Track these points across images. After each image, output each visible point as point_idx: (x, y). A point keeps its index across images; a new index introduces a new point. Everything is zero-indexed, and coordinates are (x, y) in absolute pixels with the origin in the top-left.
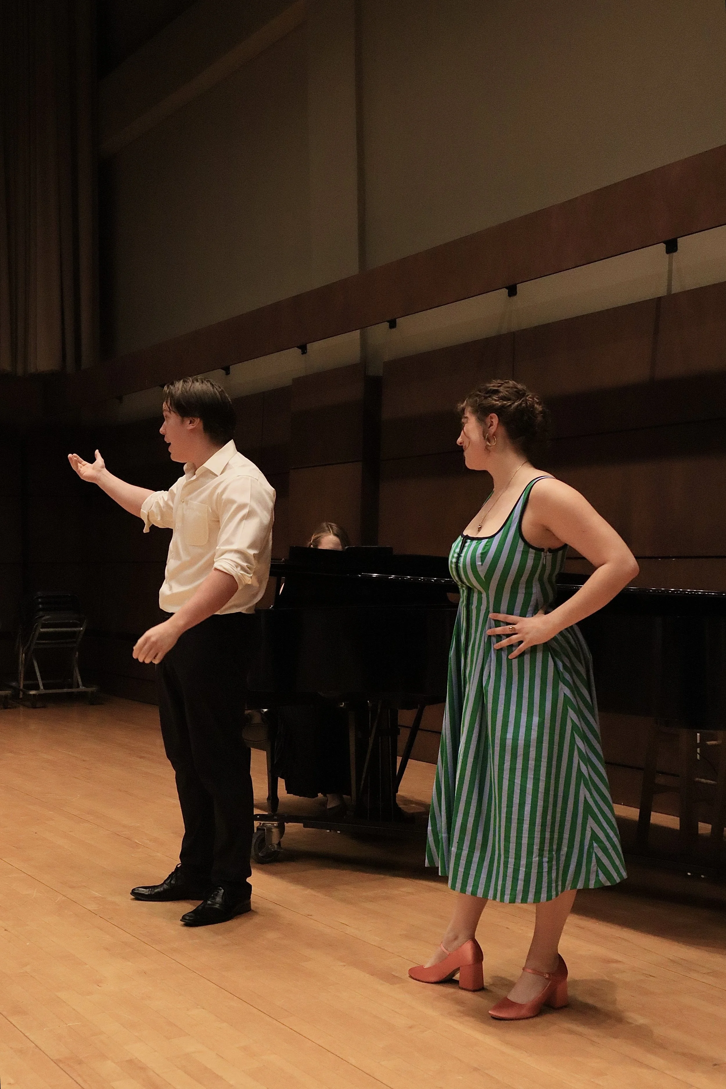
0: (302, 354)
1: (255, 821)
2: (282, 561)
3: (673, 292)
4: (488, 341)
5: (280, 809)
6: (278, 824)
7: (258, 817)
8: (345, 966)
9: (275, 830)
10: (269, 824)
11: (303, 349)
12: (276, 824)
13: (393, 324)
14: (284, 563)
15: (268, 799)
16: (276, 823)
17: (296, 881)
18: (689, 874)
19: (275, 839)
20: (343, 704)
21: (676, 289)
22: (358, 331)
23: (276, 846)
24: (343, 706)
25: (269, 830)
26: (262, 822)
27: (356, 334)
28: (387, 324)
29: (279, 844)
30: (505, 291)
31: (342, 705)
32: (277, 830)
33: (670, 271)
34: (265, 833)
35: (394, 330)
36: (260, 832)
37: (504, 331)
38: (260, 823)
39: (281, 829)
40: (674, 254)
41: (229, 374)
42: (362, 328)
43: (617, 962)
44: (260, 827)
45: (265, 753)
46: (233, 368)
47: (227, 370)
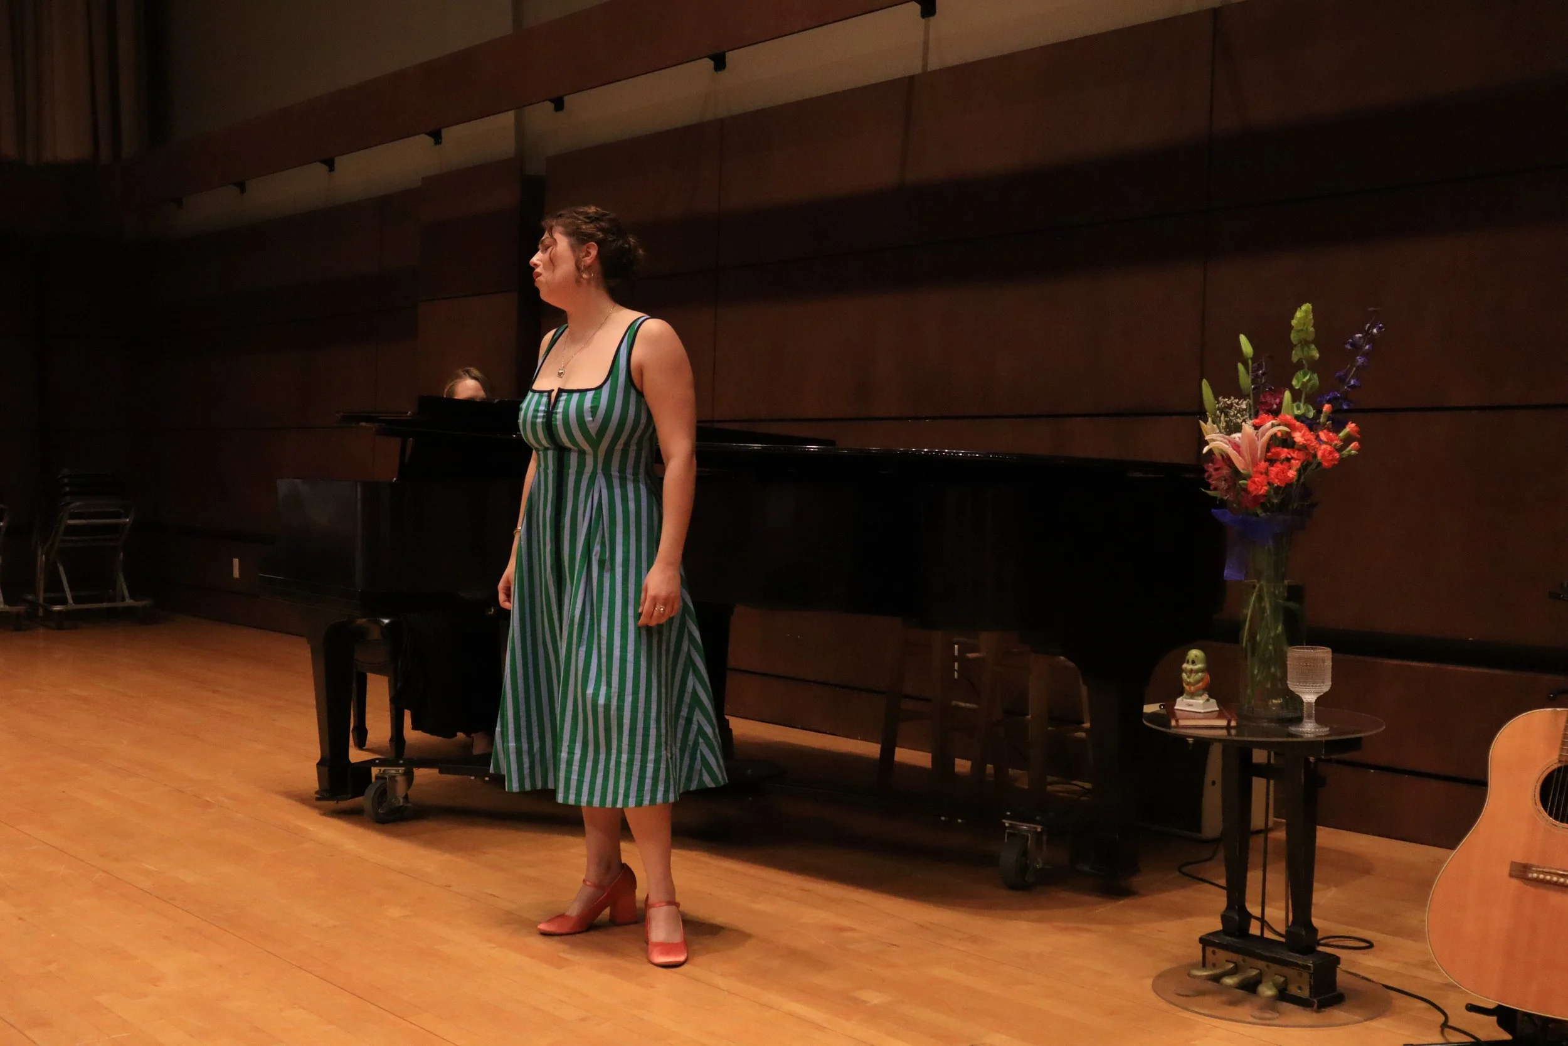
0: (435, 142)
1: (372, 767)
2: (408, 414)
3: (929, 70)
4: (688, 130)
5: (407, 753)
6: (404, 770)
7: (377, 761)
8: (494, 948)
9: (400, 779)
10: (392, 771)
11: (437, 136)
12: (401, 770)
13: (559, 105)
14: (411, 418)
15: (391, 740)
16: (404, 768)
17: (430, 844)
18: (943, 818)
19: (401, 788)
20: (493, 610)
21: (934, 64)
22: (513, 112)
23: (401, 800)
24: (492, 613)
25: (393, 778)
26: (383, 769)
27: (508, 119)
28: (552, 104)
29: (406, 797)
30: (710, 63)
31: (491, 611)
32: (404, 777)
33: (926, 43)
34: (386, 782)
35: (560, 114)
36: (381, 781)
37: (708, 118)
38: (380, 770)
39: (409, 776)
40: (932, 18)
41: (332, 169)
42: (517, 107)
43: (852, 930)
44: (379, 775)
45: (386, 679)
46: (338, 161)
47: (330, 164)
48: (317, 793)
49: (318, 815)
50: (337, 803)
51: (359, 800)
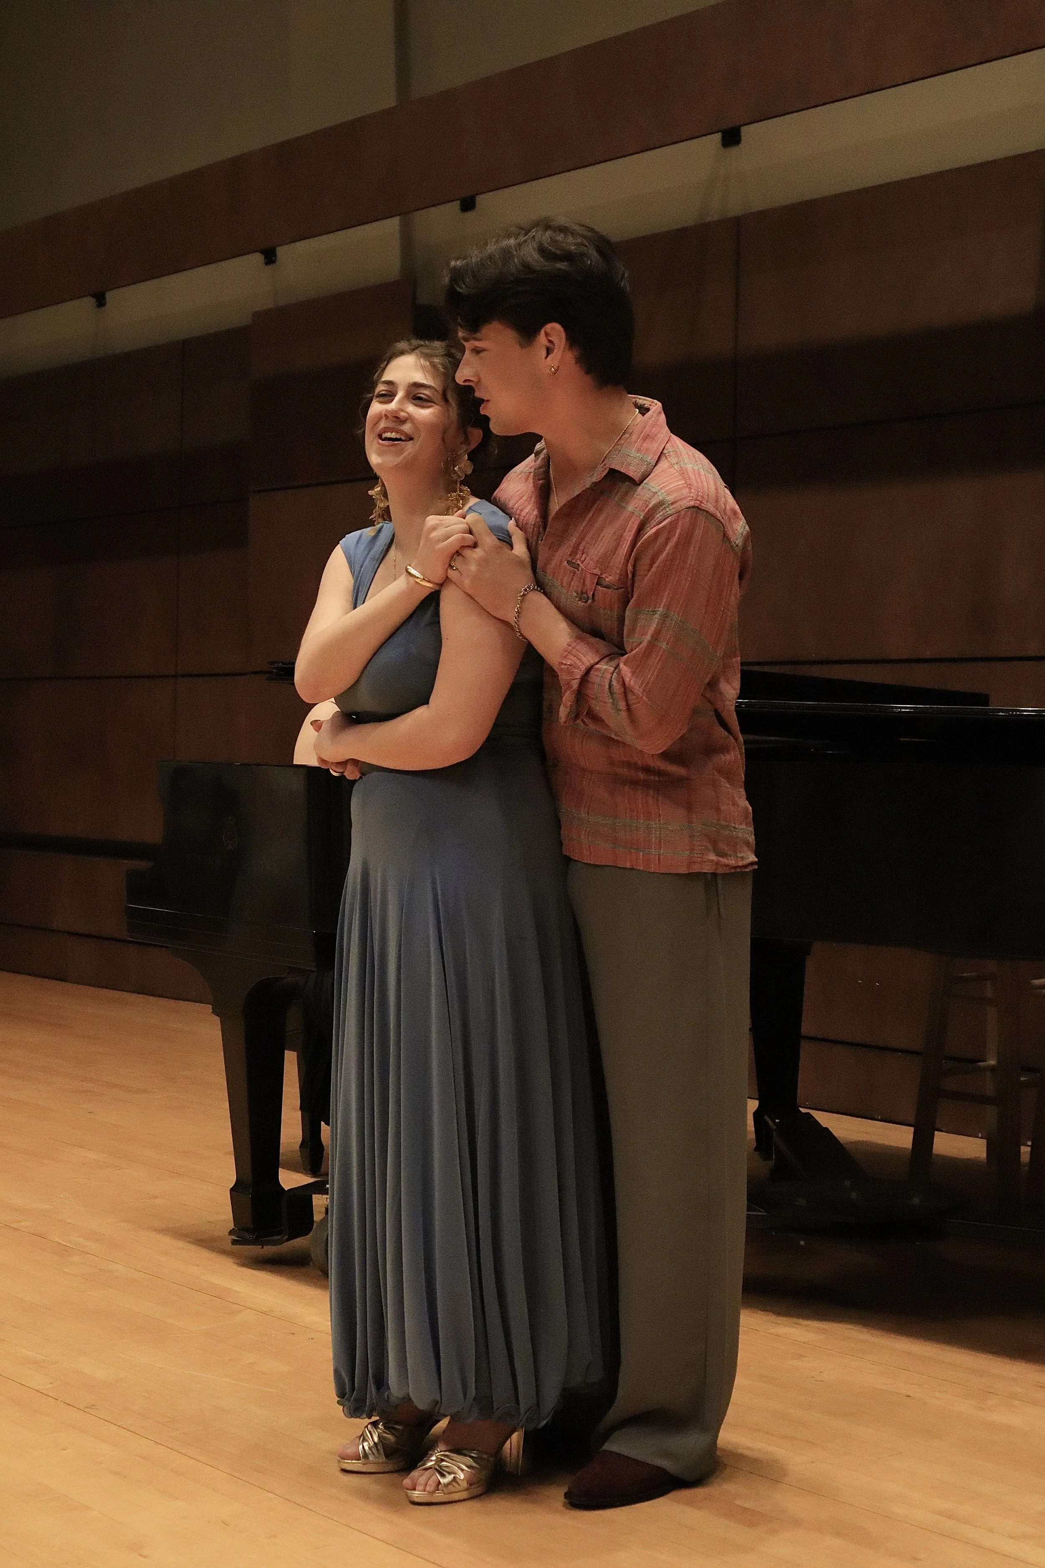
0: (267, 263)
1: (313, 1195)
4: (681, 234)
11: (270, 257)
13: (468, 205)
15: (302, 1145)
22: (397, 219)
27: (392, 225)
28: (457, 204)
30: (718, 137)
35: (471, 216)
37: (714, 216)
41: (104, 305)
42: (404, 211)
46: (109, 296)
47: (101, 301)
48: (231, 1232)
49: (235, 1267)
50: (263, 1248)
51: (299, 1243)
